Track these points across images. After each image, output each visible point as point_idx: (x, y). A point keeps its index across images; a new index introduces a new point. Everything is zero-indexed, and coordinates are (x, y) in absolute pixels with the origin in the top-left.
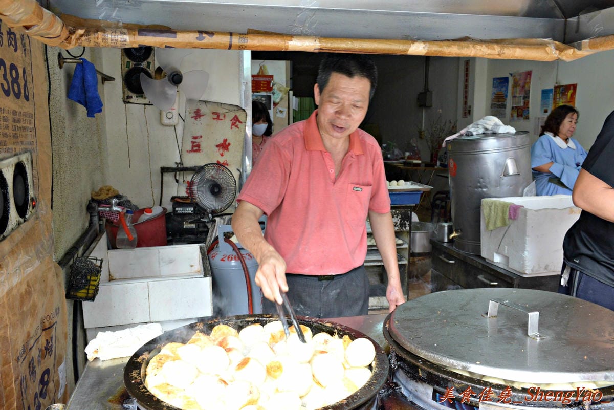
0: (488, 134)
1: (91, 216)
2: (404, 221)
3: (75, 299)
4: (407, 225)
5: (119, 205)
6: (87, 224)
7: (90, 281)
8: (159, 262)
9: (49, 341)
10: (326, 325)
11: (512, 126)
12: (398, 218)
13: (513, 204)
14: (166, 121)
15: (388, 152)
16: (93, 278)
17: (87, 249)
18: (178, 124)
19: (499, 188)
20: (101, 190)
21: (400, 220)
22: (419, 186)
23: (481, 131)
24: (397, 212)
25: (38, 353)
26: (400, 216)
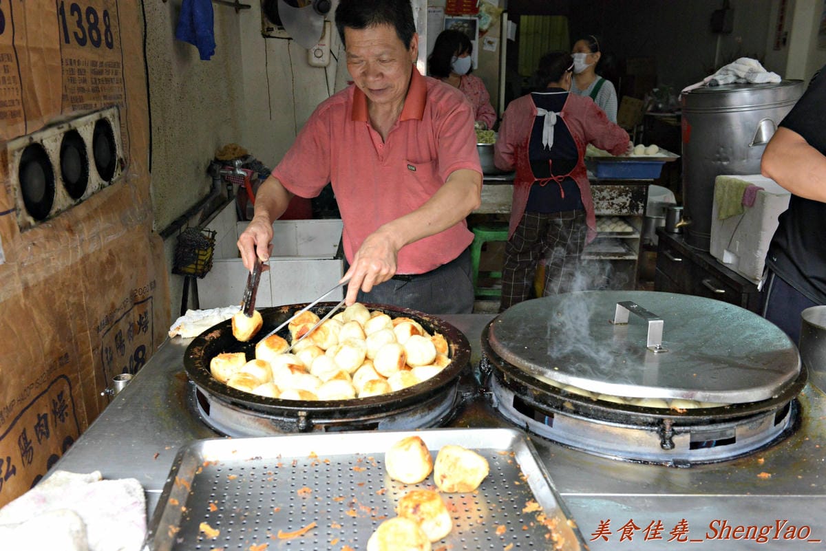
0: (740, 83)
1: (214, 180)
2: (636, 202)
3: (186, 275)
4: (640, 207)
5: (243, 167)
6: (207, 190)
7: (198, 254)
8: (296, 239)
9: (143, 316)
10: (424, 318)
11: (776, 73)
12: (628, 198)
13: (752, 184)
14: (315, 61)
15: (658, 101)
16: (201, 253)
17: (207, 218)
18: (329, 64)
19: (745, 161)
20: (226, 148)
21: (630, 199)
22: (665, 154)
23: (731, 79)
24: (627, 189)
25: (129, 327)
26: (630, 195)
